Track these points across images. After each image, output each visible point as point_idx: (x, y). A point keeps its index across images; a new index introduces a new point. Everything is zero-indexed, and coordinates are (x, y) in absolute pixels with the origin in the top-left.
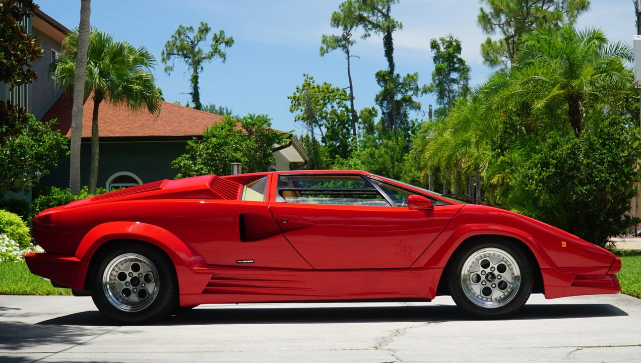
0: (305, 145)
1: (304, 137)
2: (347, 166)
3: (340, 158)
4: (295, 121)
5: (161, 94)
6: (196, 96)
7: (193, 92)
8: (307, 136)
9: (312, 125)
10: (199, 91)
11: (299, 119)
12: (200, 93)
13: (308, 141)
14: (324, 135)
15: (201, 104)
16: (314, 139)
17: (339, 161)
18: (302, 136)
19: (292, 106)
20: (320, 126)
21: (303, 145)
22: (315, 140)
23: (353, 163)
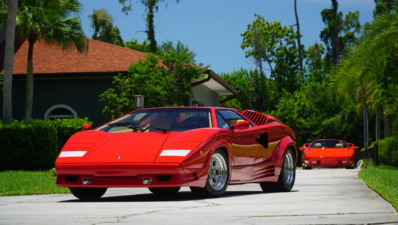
0: (254, 80)
1: (253, 71)
2: (293, 99)
3: (286, 92)
4: (247, 57)
5: (118, 31)
6: (151, 33)
7: (149, 30)
8: (256, 71)
9: (260, 61)
10: (154, 29)
11: (249, 55)
12: (155, 32)
13: (257, 75)
14: (274, 69)
15: (155, 42)
16: (262, 73)
17: (285, 95)
18: (251, 72)
19: (244, 43)
20: (270, 62)
21: (252, 79)
22: (263, 75)
23: (299, 96)
